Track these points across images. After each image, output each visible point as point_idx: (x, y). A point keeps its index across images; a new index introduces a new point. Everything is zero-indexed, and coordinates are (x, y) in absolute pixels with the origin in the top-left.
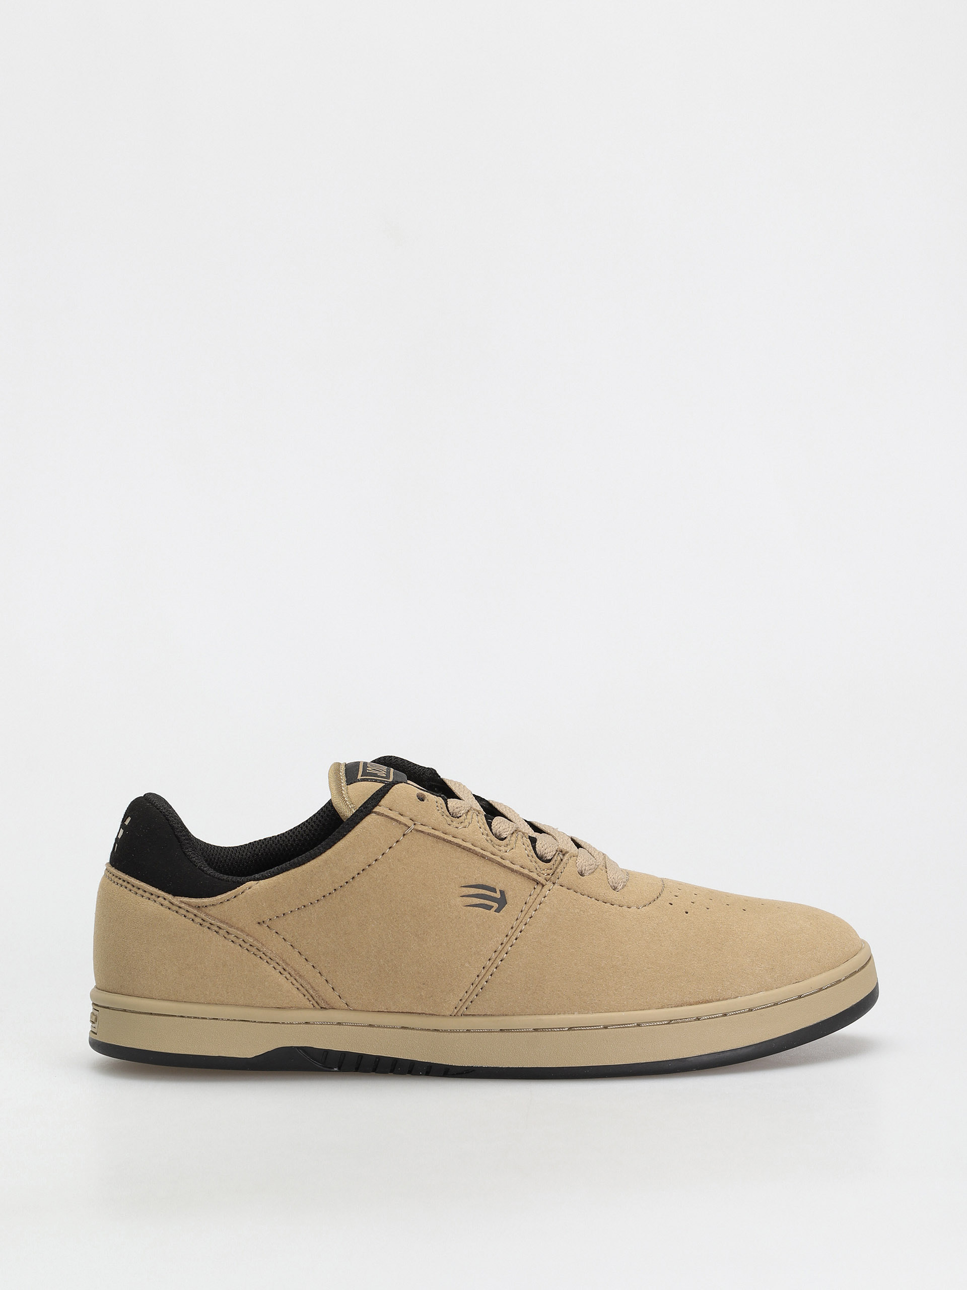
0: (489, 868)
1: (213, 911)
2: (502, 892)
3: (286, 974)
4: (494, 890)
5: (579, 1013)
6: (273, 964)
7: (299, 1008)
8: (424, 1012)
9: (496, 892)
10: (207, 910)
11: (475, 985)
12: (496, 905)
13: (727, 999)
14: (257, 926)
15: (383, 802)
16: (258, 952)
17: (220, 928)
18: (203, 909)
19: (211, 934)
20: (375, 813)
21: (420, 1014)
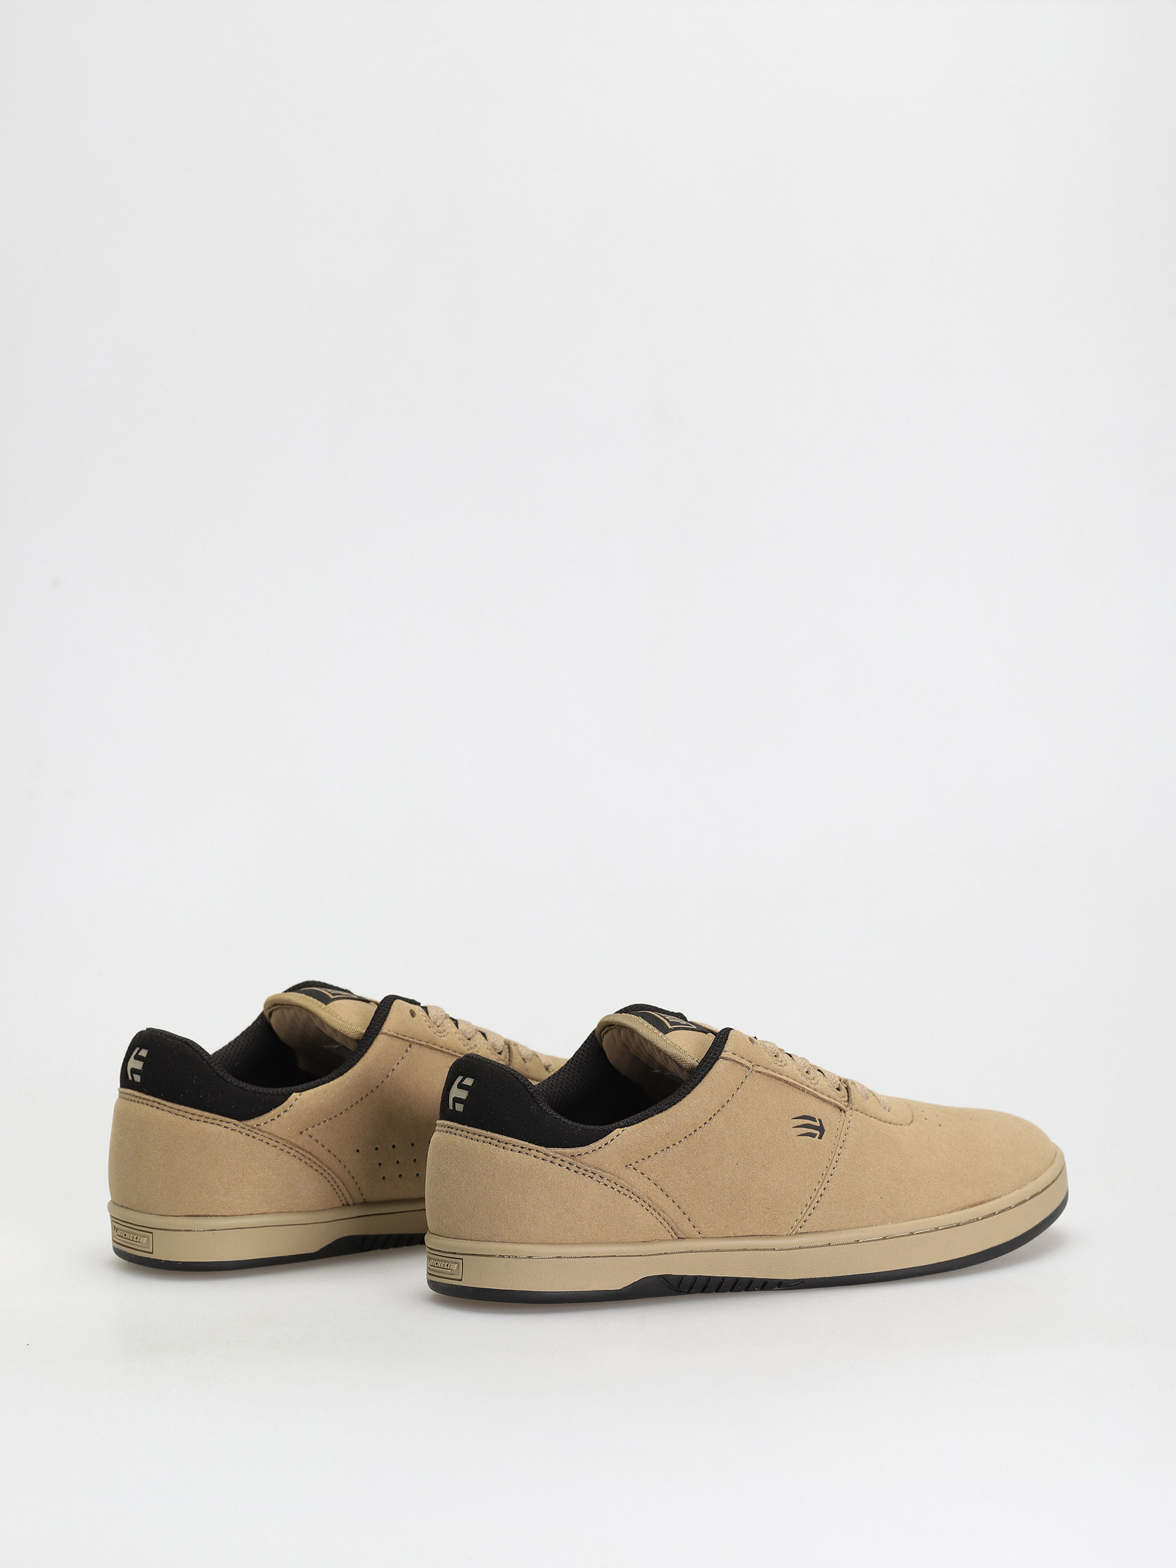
0: (809, 1100)
1: (587, 1159)
2: (820, 1120)
3: (651, 1210)
4: (814, 1119)
5: (892, 1222)
6: (641, 1202)
7: (661, 1241)
8: (765, 1234)
9: (816, 1121)
10: (581, 1158)
11: (808, 1206)
12: (818, 1133)
13: (995, 1199)
14: (625, 1169)
15: (726, 1048)
16: (628, 1192)
17: (594, 1174)
18: (578, 1158)
19: (586, 1179)
20: (723, 1058)
21: (761, 1236)
